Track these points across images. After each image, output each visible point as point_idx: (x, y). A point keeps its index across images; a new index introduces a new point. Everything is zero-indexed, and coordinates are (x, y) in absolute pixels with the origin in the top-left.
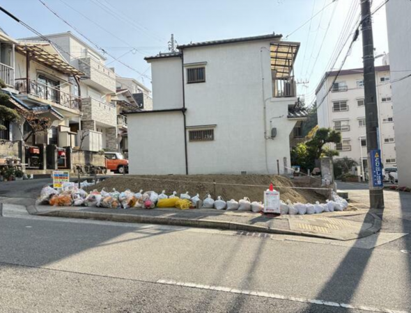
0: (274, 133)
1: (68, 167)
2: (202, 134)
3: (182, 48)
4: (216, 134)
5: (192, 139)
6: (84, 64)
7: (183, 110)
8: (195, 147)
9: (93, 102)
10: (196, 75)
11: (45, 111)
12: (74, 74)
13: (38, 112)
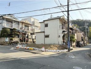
0: (59, 36)
1: (28, 42)
2: (47, 36)
3: (44, 21)
4: (50, 36)
5: (46, 37)
6: (34, 22)
7: (44, 32)
8: (46, 39)
9: (35, 29)
10: (46, 26)
11: (25, 32)
12: (31, 25)
13: (23, 32)
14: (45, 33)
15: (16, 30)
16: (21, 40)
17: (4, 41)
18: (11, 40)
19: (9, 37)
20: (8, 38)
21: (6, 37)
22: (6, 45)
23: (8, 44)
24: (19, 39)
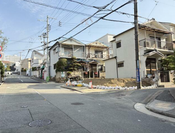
2: (120, 65)
4: (124, 64)
8: (119, 69)
10: (119, 45)
11: (93, 61)
12: (106, 48)
13: (91, 62)
14: (117, 58)
15: (76, 59)
16: (84, 74)
17: (60, 77)
18: (68, 74)
19: (65, 71)
20: (64, 73)
21: (62, 71)
22: (62, 82)
23: (64, 81)
24: (81, 73)
